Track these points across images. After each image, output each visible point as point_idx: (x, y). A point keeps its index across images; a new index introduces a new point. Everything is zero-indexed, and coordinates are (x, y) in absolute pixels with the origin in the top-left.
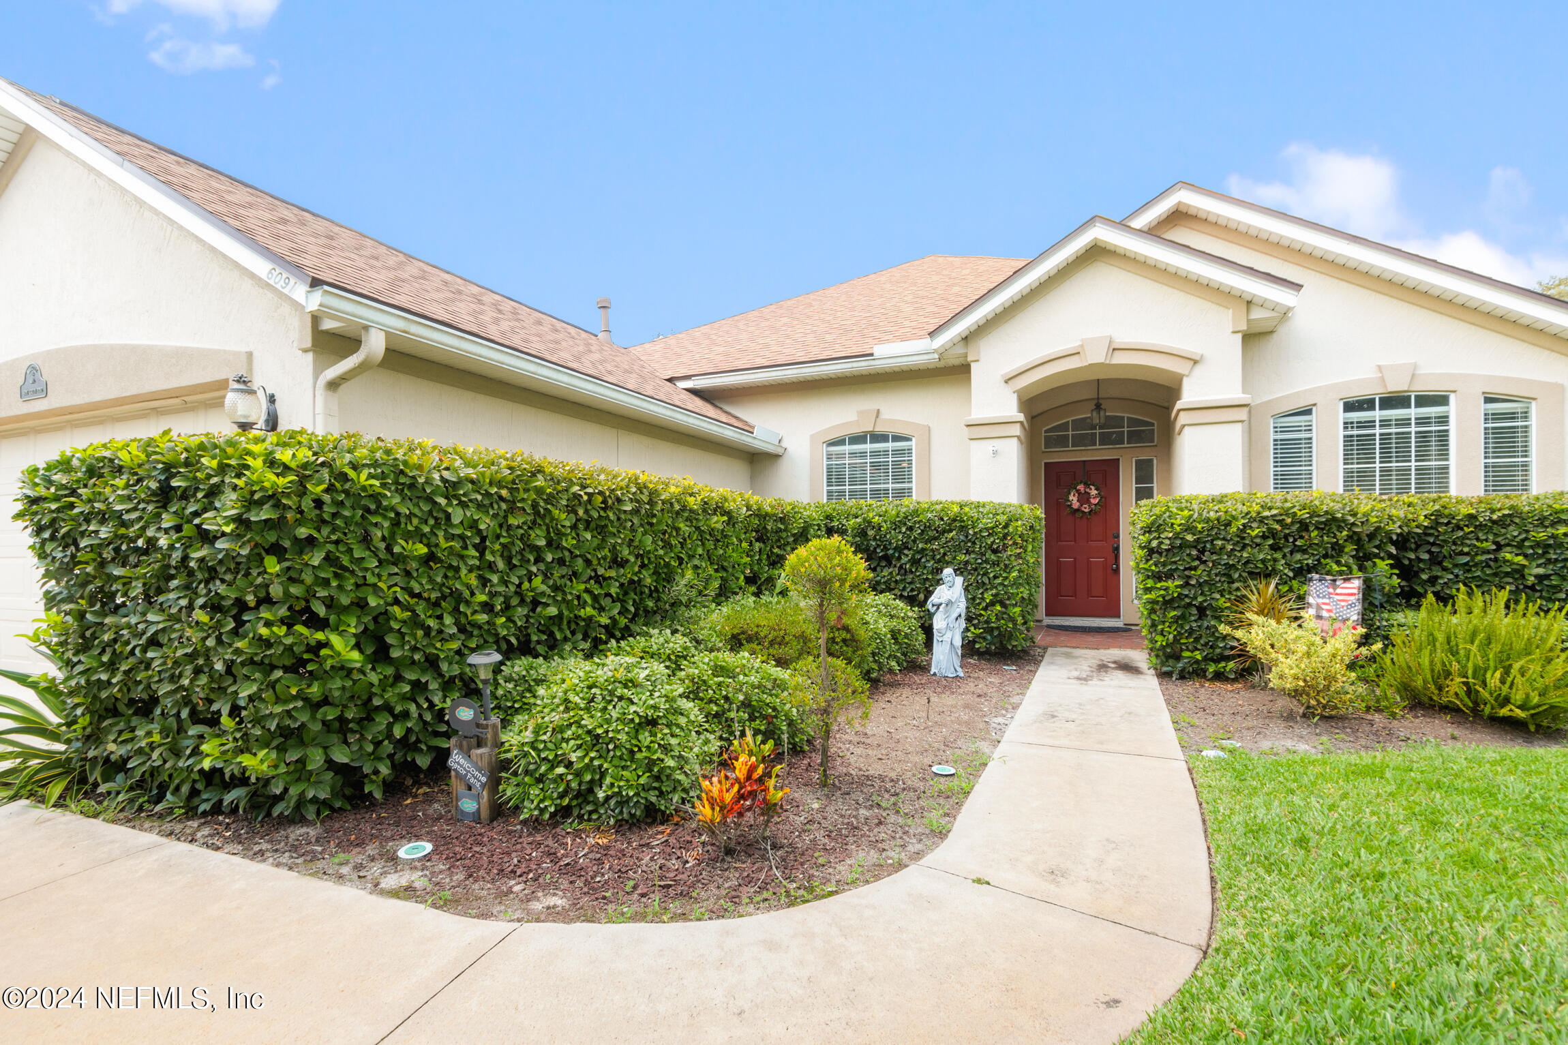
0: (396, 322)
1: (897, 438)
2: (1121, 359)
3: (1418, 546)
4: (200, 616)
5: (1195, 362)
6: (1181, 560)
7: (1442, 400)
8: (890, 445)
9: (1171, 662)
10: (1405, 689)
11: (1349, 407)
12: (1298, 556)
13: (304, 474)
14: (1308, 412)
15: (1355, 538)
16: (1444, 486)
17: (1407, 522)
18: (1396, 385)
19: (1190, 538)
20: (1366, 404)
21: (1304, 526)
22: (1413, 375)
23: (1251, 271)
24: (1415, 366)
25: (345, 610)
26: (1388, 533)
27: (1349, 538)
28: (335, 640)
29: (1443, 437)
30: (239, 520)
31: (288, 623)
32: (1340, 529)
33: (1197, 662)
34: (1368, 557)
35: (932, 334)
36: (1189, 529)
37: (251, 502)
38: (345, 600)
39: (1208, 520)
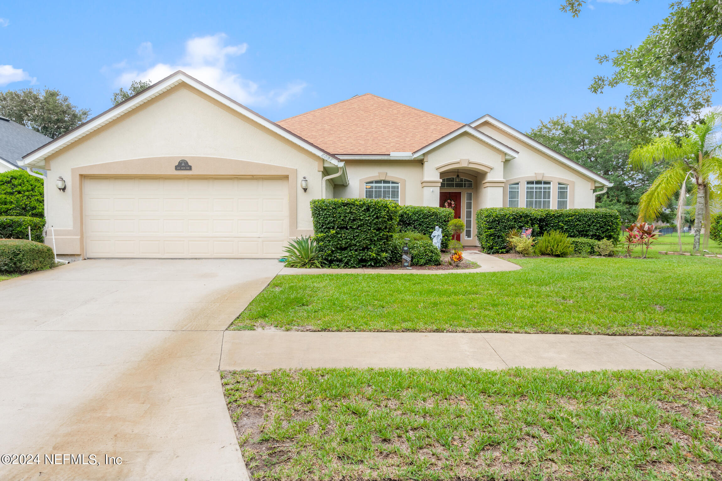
1: (393, 183)
2: (471, 166)
3: (543, 222)
5: (491, 169)
6: (494, 224)
7: (549, 183)
8: (391, 185)
9: (490, 250)
10: (541, 251)
11: (528, 183)
12: (520, 224)
14: (518, 184)
15: (531, 220)
16: (549, 207)
17: (541, 216)
18: (539, 178)
19: (497, 219)
20: (532, 183)
21: (521, 216)
22: (543, 176)
23: (507, 147)
24: (544, 174)
26: (538, 218)
27: (530, 219)
29: (549, 192)
32: (528, 217)
33: (497, 249)
34: (534, 224)
36: (497, 217)
39: (501, 215)
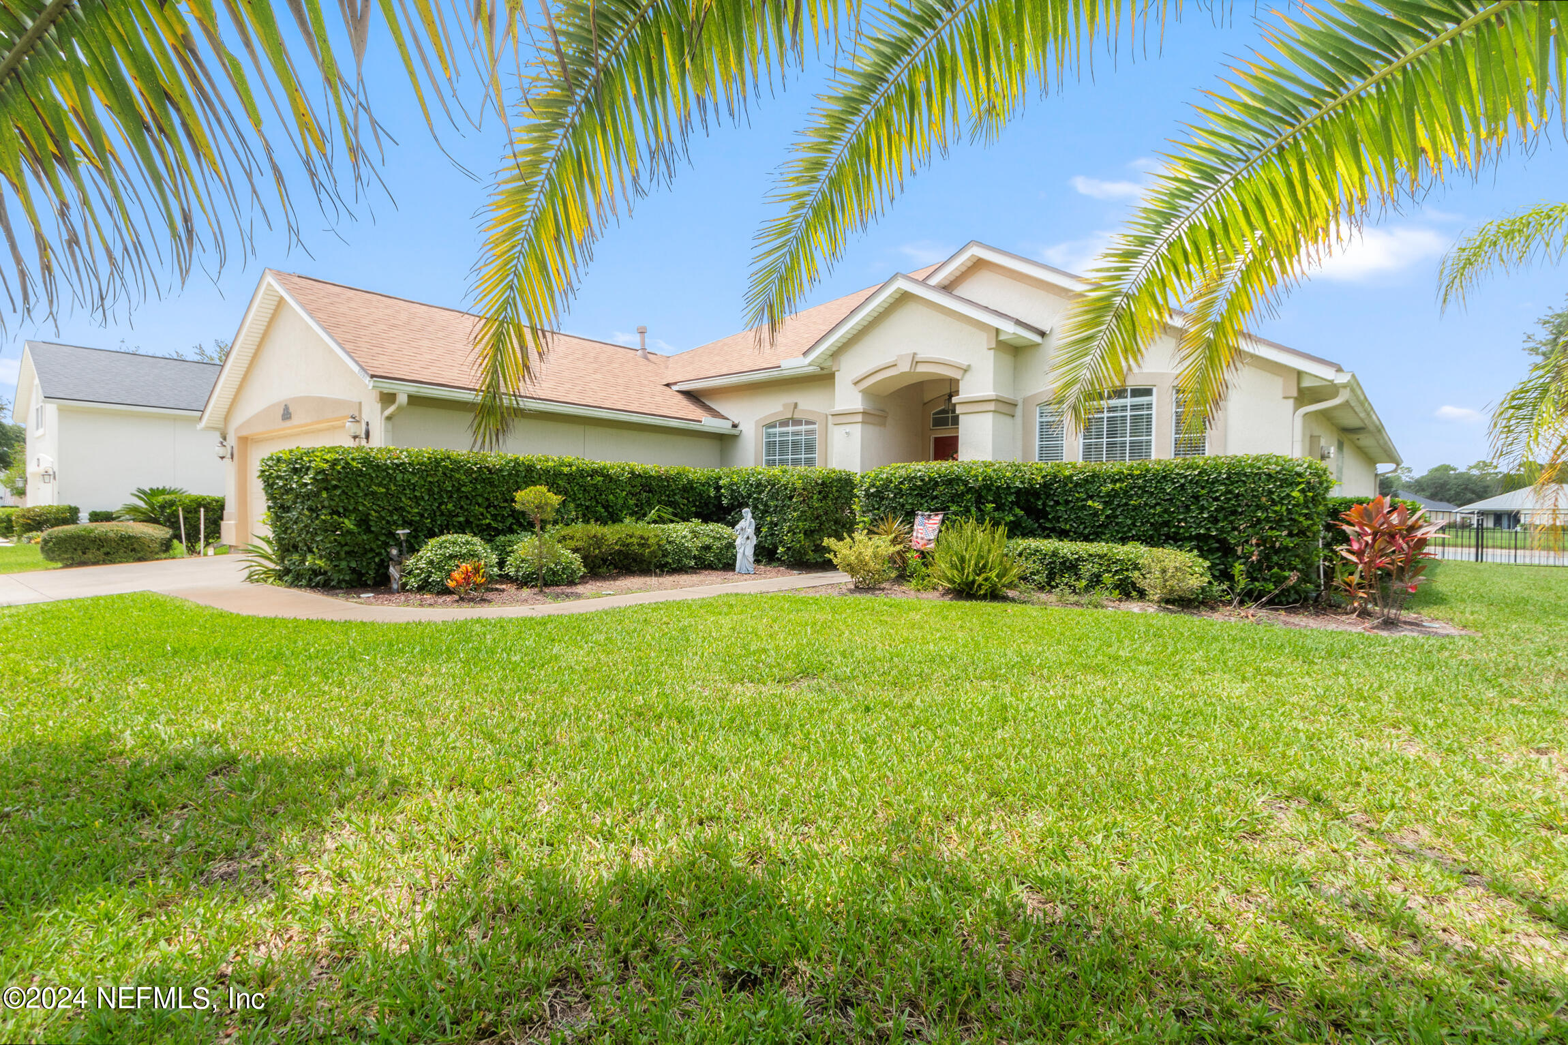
0: (413, 389)
1: (807, 423)
2: (921, 369)
4: (306, 512)
5: (967, 371)
7: (1147, 392)
8: (803, 428)
13: (335, 463)
16: (1147, 455)
22: (1128, 374)
25: (350, 511)
28: (346, 521)
29: (1148, 419)
30: (314, 478)
31: (331, 514)
35: (804, 354)
37: (318, 473)
38: (351, 508)
